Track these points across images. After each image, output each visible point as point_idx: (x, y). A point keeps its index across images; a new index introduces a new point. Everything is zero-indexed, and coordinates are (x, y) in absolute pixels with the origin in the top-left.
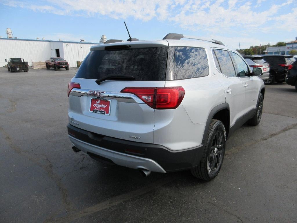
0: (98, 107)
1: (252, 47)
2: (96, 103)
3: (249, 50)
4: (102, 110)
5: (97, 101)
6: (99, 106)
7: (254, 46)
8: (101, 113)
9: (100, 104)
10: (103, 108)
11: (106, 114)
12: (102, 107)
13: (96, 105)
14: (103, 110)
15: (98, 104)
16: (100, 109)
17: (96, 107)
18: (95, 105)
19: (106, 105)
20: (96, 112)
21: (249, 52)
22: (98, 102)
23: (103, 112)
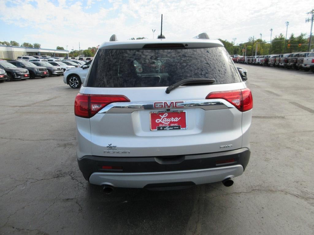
0: (164, 122)
1: (90, 48)
2: (160, 118)
3: (87, 51)
4: (172, 125)
5: (162, 115)
6: (167, 121)
7: (91, 47)
8: (174, 129)
9: (167, 118)
10: (174, 123)
11: (181, 129)
12: (172, 121)
13: (160, 121)
14: (176, 125)
15: (164, 118)
16: (169, 124)
17: (161, 123)
18: (158, 121)
19: (178, 118)
20: (163, 129)
21: (88, 53)
22: (162, 117)
23: (176, 126)
